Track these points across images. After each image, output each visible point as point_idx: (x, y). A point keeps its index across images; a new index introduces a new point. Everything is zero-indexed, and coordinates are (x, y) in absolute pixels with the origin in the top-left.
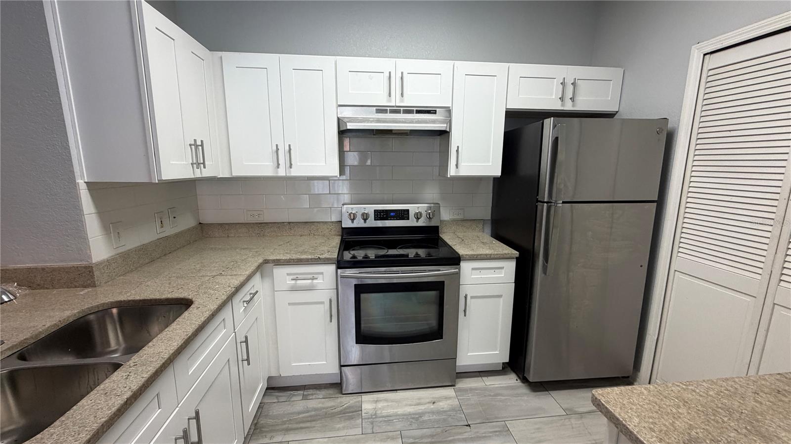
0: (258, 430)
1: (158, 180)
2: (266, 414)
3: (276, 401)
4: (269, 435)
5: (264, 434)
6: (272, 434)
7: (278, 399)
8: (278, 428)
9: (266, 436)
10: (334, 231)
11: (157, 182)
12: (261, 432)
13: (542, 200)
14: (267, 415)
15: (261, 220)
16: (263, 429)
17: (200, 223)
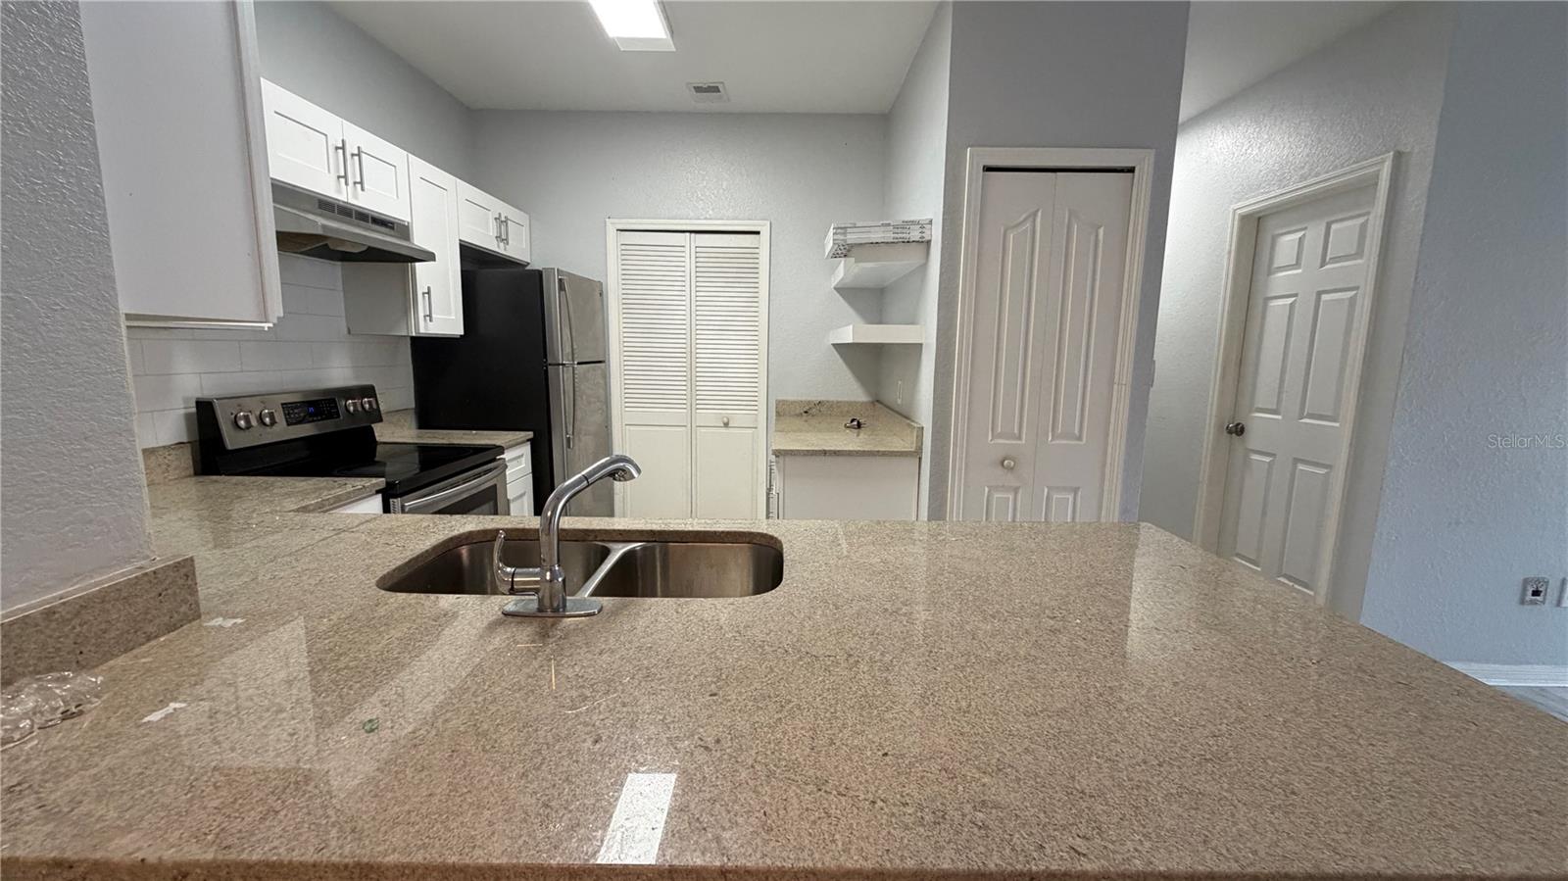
10: (175, 469)
13: (554, 362)
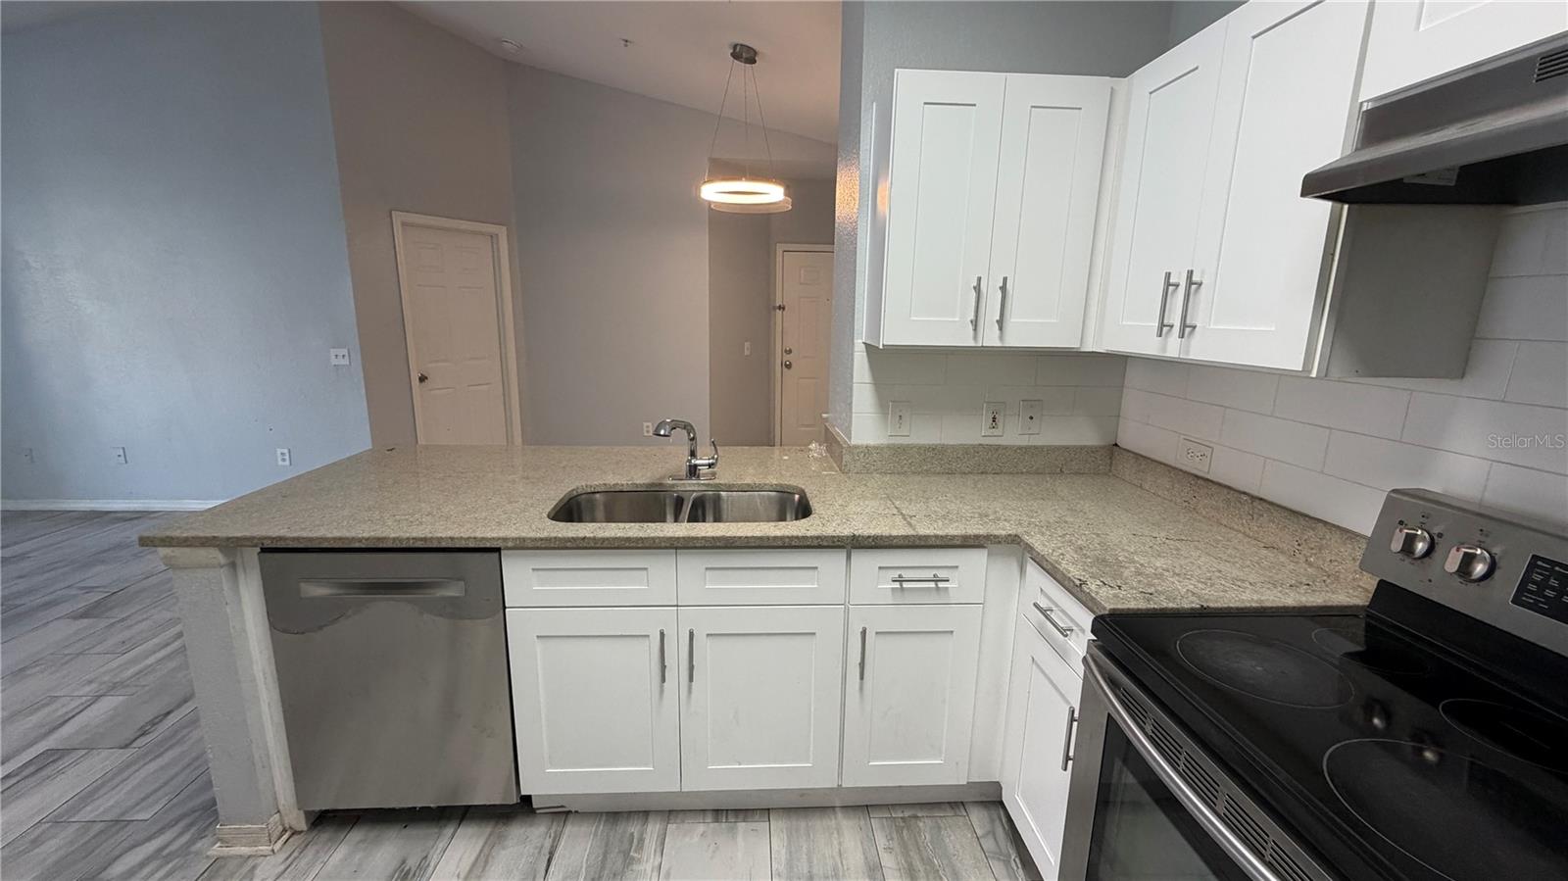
0: (902, 824)
1: (883, 345)
2: (942, 825)
3: (979, 832)
4: (895, 844)
5: (895, 835)
6: (897, 849)
7: (985, 836)
8: (912, 854)
9: (892, 839)
11: (881, 347)
12: (899, 831)
14: (939, 828)
15: (1201, 470)
16: (905, 832)
17: (1116, 445)
